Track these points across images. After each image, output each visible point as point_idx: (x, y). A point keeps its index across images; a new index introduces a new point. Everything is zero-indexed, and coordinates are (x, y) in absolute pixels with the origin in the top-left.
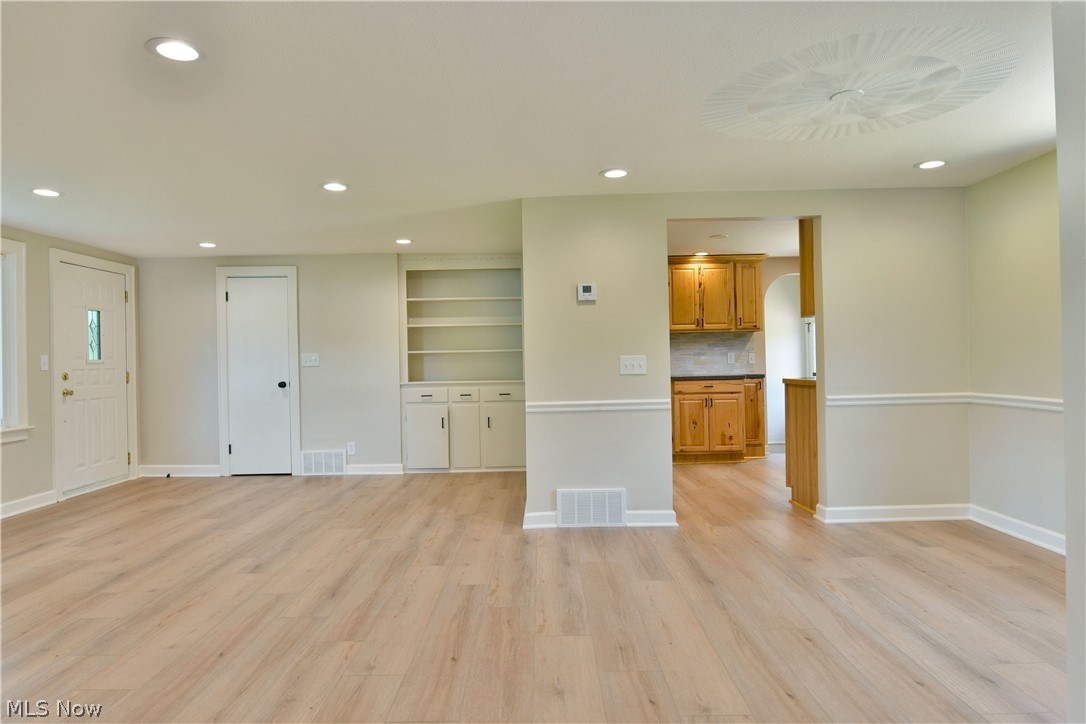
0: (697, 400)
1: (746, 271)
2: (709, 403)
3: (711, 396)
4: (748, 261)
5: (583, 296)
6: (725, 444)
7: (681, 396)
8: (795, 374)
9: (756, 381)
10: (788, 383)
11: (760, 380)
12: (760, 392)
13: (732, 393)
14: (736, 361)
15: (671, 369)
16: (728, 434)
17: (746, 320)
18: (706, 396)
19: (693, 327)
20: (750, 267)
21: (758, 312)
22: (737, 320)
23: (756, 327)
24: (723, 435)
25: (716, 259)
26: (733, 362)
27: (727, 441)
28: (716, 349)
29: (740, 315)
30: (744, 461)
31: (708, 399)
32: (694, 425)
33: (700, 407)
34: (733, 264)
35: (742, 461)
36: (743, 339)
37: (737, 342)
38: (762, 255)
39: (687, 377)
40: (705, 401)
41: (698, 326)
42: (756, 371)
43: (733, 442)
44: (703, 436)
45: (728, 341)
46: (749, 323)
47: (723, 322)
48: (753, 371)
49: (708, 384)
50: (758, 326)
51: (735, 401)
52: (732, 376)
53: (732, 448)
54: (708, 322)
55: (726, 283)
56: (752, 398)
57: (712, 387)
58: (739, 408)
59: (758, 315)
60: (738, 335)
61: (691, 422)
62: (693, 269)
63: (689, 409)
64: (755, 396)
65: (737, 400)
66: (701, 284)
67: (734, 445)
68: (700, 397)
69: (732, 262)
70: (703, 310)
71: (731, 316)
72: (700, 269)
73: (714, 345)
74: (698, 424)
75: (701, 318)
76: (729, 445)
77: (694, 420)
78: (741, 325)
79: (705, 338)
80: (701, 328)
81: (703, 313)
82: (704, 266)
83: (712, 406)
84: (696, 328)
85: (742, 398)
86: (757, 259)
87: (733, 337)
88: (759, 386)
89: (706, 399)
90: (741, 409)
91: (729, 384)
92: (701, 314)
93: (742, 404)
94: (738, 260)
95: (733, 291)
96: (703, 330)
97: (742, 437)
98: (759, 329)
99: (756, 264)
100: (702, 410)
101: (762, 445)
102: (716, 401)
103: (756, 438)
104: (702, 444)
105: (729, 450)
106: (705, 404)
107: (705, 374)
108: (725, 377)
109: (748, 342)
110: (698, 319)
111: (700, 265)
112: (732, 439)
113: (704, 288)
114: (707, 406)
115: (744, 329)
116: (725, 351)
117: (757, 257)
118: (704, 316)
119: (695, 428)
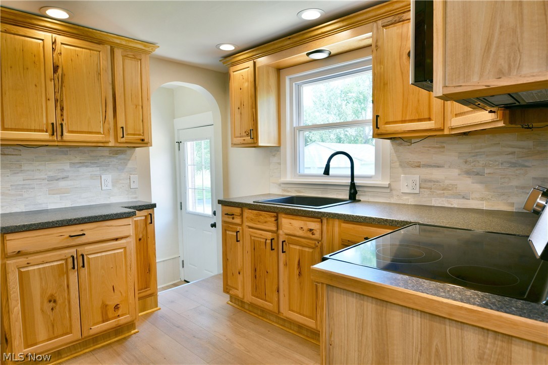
0: (55, 260)
1: (128, 62)
2: (78, 262)
3: (81, 250)
4: (132, 49)
6: (108, 320)
7: (21, 260)
9: (145, 213)
11: (150, 211)
13: (117, 239)
14: (113, 186)
16: (112, 303)
17: (130, 131)
18: (73, 251)
19: (45, 136)
20: (135, 58)
21: (145, 121)
23: (144, 142)
24: (104, 306)
26: (110, 187)
28: (84, 170)
29: (121, 123)
30: (136, 330)
31: (75, 256)
32: (52, 304)
33: (62, 272)
34: (109, 47)
35: (133, 332)
36: (123, 156)
37: (114, 161)
38: (152, 45)
39: (35, 224)
40: (70, 260)
41: (53, 134)
42: (142, 200)
43: (120, 312)
44: (70, 317)
45: (101, 160)
46: (134, 134)
47: (98, 131)
48: (136, 198)
49: (75, 231)
50: (146, 141)
51: (122, 250)
52: (116, 214)
53: (118, 320)
54: (70, 130)
55: (100, 74)
56: (140, 236)
57: (84, 234)
58: (128, 259)
59: (145, 124)
60: (118, 150)
61: (46, 301)
62: (43, 40)
63: (41, 279)
64: (145, 232)
65: (125, 248)
66: (58, 66)
67: (123, 315)
68: (60, 255)
69: (108, 44)
70: (62, 109)
71: (109, 124)
72: (54, 43)
73: (81, 165)
74: (60, 301)
75: (59, 122)
76: (115, 318)
77: (52, 295)
78: (123, 137)
79: (66, 154)
80: (59, 138)
81: (62, 115)
82: (60, 39)
83: (83, 266)
84: (51, 138)
85: (131, 243)
86: (143, 48)
87: (110, 154)
88: (150, 219)
89: (73, 257)
90: (131, 261)
91: (111, 226)
92: (59, 115)
93: (132, 252)
94: (117, 43)
95: (111, 87)
96: (62, 141)
97: (133, 301)
98: (147, 143)
99: (143, 57)
100: (65, 276)
101: (154, 295)
102: (90, 257)
103: (147, 288)
104: (69, 331)
105: (114, 325)
106: (70, 266)
107: (68, 205)
108: (104, 216)
109: (129, 160)
110: (53, 124)
111: (54, 35)
112: (118, 308)
113: (63, 75)
114: (74, 268)
115: (126, 143)
116: (98, 173)
117: (145, 46)
118: (63, 120)
119: (52, 309)
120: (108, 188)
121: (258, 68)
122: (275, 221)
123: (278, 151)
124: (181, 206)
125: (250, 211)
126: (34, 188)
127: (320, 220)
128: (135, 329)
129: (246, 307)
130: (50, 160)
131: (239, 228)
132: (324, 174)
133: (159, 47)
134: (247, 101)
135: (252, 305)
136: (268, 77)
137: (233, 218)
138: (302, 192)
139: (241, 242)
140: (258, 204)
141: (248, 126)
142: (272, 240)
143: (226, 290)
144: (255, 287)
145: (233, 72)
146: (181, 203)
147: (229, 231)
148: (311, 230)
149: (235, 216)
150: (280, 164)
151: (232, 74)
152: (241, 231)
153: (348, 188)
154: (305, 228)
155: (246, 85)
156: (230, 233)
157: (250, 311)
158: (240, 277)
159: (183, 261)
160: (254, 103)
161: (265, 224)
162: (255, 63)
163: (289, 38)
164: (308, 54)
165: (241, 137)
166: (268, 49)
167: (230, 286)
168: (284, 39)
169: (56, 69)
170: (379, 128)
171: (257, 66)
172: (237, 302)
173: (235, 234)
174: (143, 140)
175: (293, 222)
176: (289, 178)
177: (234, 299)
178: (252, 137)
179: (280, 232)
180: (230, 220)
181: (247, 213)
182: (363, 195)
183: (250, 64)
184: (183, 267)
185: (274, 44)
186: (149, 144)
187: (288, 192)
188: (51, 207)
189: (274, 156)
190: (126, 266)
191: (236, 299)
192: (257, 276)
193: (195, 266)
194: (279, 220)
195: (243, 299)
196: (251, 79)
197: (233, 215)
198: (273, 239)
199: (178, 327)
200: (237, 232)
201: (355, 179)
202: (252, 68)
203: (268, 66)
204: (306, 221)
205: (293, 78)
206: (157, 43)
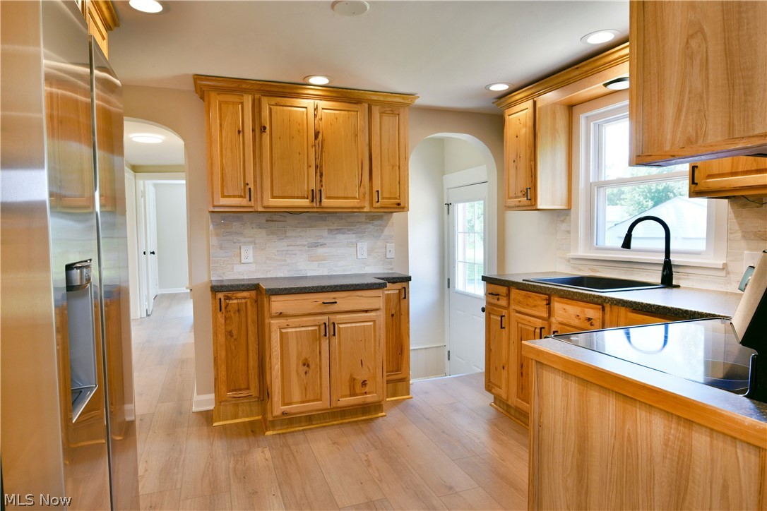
0: (309, 326)
1: (386, 119)
2: (329, 330)
3: (333, 318)
4: (390, 104)
6: (355, 395)
7: (282, 321)
9: (399, 286)
11: (404, 284)
12: (403, 302)
13: (366, 311)
14: (369, 255)
16: (360, 378)
17: (386, 195)
18: (325, 318)
19: (306, 202)
21: (402, 183)
22: (374, 195)
23: (401, 206)
24: (353, 380)
25: (339, 94)
26: (365, 256)
27: (358, 389)
28: (340, 237)
29: (376, 186)
30: (384, 414)
31: (327, 324)
32: (305, 368)
33: (316, 338)
34: (366, 105)
35: (380, 414)
36: (379, 222)
37: (371, 227)
38: (409, 96)
39: (294, 288)
40: (323, 327)
41: (313, 201)
42: (398, 271)
43: (367, 389)
44: (321, 384)
45: (357, 226)
46: (390, 198)
47: (352, 196)
48: (392, 269)
49: (329, 298)
50: (402, 205)
51: (371, 323)
52: (367, 285)
53: (365, 398)
54: (328, 195)
55: (357, 135)
56: (393, 312)
57: (336, 302)
58: (377, 334)
59: (402, 187)
60: (374, 216)
61: (301, 364)
62: (306, 108)
63: (298, 342)
64: (398, 308)
65: (374, 321)
66: (319, 132)
67: (370, 393)
68: (314, 320)
69: (365, 102)
70: (321, 176)
71: (365, 188)
72: (316, 109)
73: (336, 232)
74: (312, 366)
75: (318, 188)
76: (362, 394)
77: (306, 359)
78: (378, 201)
79: (324, 220)
80: (318, 204)
81: (321, 181)
82: (322, 104)
83: (334, 335)
84: (311, 205)
85: (381, 317)
86: (402, 101)
87: (366, 219)
88: (404, 294)
89: (325, 324)
90: (380, 336)
91: (362, 296)
92: (319, 181)
93: (382, 326)
94: (375, 100)
95: (367, 148)
96: (321, 207)
97: (381, 380)
98: (403, 208)
99: (401, 110)
100: (318, 342)
101: (405, 380)
102: (341, 326)
103: (398, 371)
104: (319, 397)
105: (361, 402)
106: (323, 333)
107: (326, 273)
108: (355, 285)
109: (386, 226)
110: (313, 190)
111: (316, 101)
112: (365, 384)
113: (323, 140)
114: (325, 335)
115: (381, 208)
116: (354, 240)
117: (403, 98)
118: (322, 186)
119: (306, 373)
120: (363, 257)
121: (539, 108)
122: (547, 305)
123: (567, 215)
124: (449, 283)
125: (518, 291)
126: (295, 254)
127: (601, 307)
128: (382, 412)
129: (513, 412)
130: (311, 227)
131: (504, 312)
132: (622, 247)
133: (418, 97)
134: (524, 152)
135: (517, 409)
136: (554, 118)
137: (498, 299)
138: (599, 272)
139: (507, 329)
140: (527, 283)
141: (523, 183)
142: (541, 329)
143: (489, 387)
144: (521, 387)
145: (509, 116)
146: (449, 279)
147: (494, 314)
148: (589, 319)
149: (500, 297)
150: (569, 232)
151: (507, 118)
152: (506, 316)
153: (661, 268)
154: (582, 316)
155: (524, 131)
156: (495, 317)
157: (516, 418)
158: (504, 373)
159: (449, 352)
160: (533, 154)
161: (534, 308)
162: (535, 103)
163: (577, 68)
164: (606, 85)
165: (516, 197)
166: (551, 84)
167: (493, 384)
168: (570, 69)
169: (317, 135)
170: (697, 184)
171: (538, 105)
172: (502, 405)
173: (500, 319)
174: (399, 204)
175: (567, 307)
176: (581, 252)
177: (498, 400)
178: (529, 198)
179: (553, 320)
180: (495, 301)
181: (515, 293)
182: (684, 279)
183: (529, 104)
184: (449, 359)
185: (558, 77)
186: (406, 209)
187: (580, 270)
188: (310, 273)
189: (563, 221)
190: (375, 341)
191: (500, 401)
192: (524, 374)
193: (463, 359)
194: (552, 304)
195: (507, 400)
196: (530, 123)
197: (498, 295)
198: (544, 328)
199: (428, 419)
200: (502, 317)
201: (671, 255)
202: (531, 110)
203: (554, 104)
204: (584, 307)
205: (591, 116)
206: (416, 94)
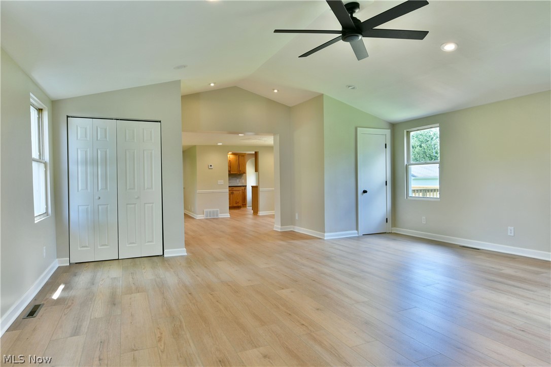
1: (241, 158)
2: (232, 193)
5: (210, 167)
8: (254, 185)
10: (252, 187)
11: (245, 187)
12: (245, 190)
13: (238, 190)
14: (239, 182)
15: (229, 182)
16: (237, 201)
20: (243, 156)
21: (245, 169)
22: (239, 171)
23: (245, 173)
25: (234, 154)
27: (237, 203)
29: (240, 169)
30: (242, 208)
48: (243, 184)
52: (240, 186)
55: (236, 161)
85: (241, 192)
97: (241, 202)
105: (238, 206)
109: (242, 177)
115: (241, 174)
190: (240, 196)
